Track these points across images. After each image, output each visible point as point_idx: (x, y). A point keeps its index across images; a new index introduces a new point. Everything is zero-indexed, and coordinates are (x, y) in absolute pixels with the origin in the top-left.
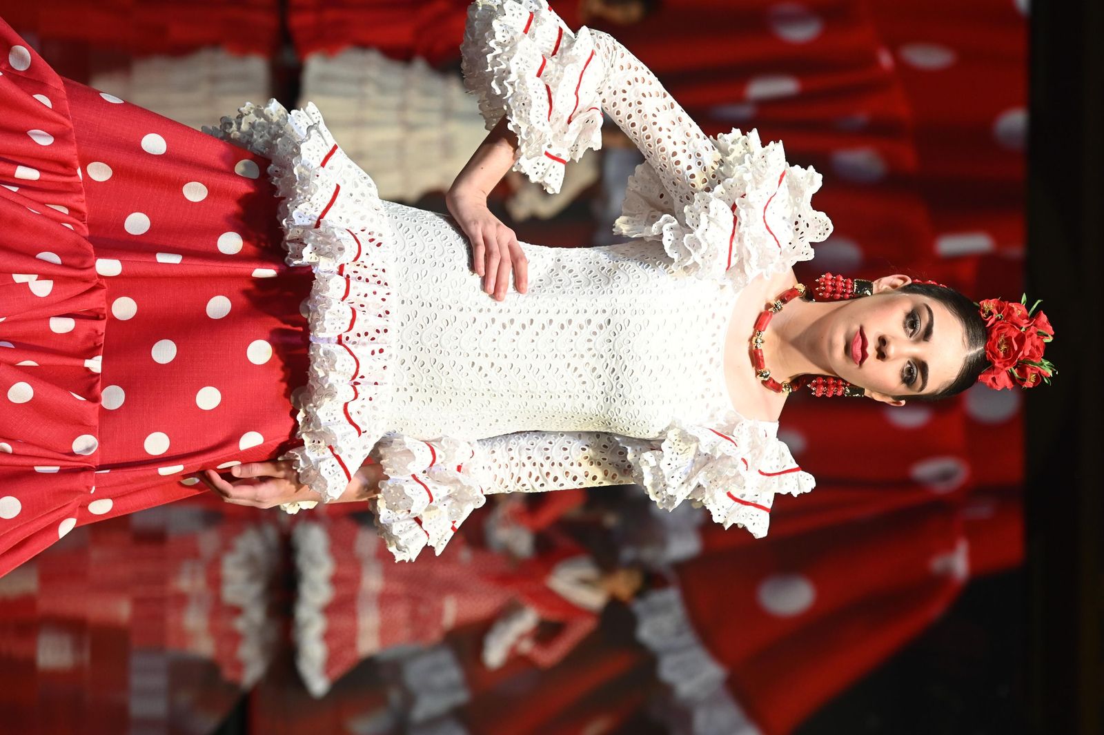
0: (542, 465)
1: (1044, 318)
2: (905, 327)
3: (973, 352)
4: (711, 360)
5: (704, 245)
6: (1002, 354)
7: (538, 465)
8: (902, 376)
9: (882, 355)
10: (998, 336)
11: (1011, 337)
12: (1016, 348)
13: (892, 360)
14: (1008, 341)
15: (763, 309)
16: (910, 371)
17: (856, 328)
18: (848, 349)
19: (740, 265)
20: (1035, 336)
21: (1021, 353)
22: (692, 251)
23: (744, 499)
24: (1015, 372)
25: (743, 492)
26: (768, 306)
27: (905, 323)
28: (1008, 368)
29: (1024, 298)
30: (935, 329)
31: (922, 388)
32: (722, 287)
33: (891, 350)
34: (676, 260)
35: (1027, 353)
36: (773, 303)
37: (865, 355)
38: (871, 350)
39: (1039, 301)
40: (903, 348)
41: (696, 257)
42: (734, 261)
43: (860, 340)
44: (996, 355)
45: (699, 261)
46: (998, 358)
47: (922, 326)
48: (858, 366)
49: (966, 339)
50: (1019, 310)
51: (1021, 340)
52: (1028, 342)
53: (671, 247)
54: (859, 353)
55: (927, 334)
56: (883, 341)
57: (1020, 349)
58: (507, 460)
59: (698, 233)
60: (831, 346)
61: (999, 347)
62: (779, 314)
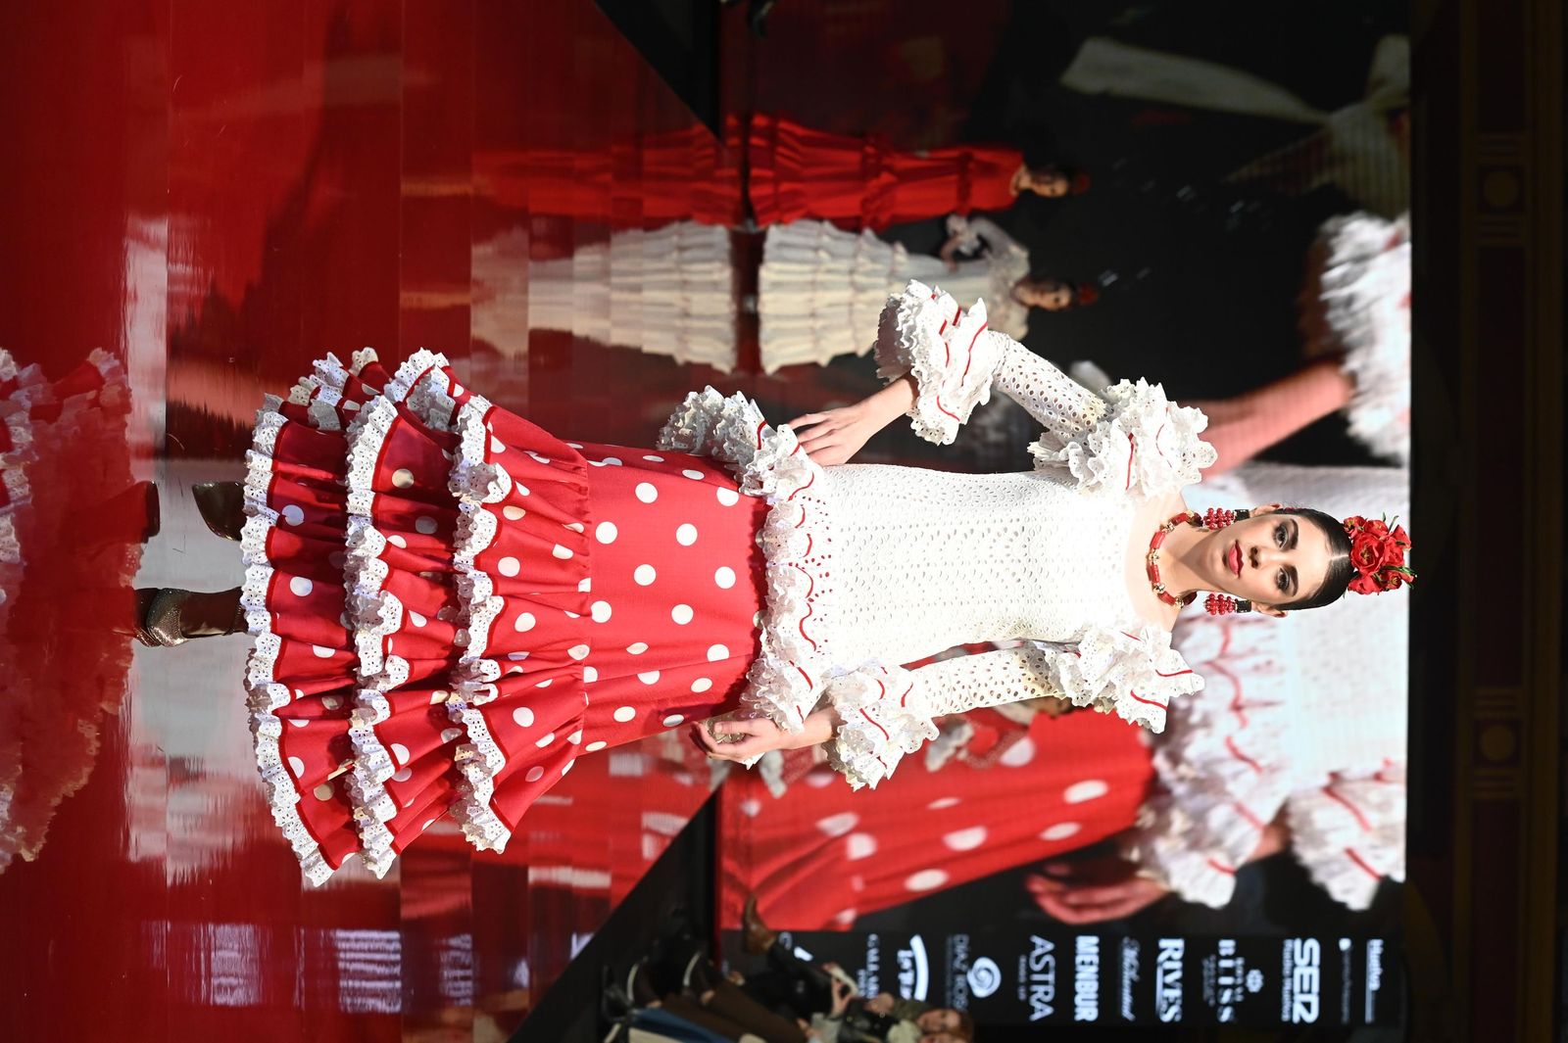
2: (1275, 539)
3: (1336, 557)
4: (1114, 566)
5: (1106, 466)
6: (1365, 561)
8: (1277, 583)
9: (1255, 564)
10: (1361, 547)
11: (1371, 547)
12: (1377, 555)
13: (1266, 567)
14: (1370, 550)
15: (1157, 529)
16: (1283, 578)
17: (1232, 542)
18: (1225, 560)
19: (1138, 485)
20: (1394, 545)
21: (1382, 559)
22: (1095, 472)
23: (1144, 698)
24: (1379, 577)
25: (1143, 692)
26: (1162, 527)
27: (1274, 536)
28: (1372, 573)
30: (1300, 541)
31: (1295, 592)
32: (1124, 506)
33: (1262, 560)
34: (1081, 480)
35: (1387, 559)
36: (1165, 524)
37: (1240, 564)
38: (1245, 559)
40: (1274, 558)
41: (1099, 476)
42: (1133, 482)
43: (1236, 552)
44: (1360, 563)
45: (1102, 480)
46: (1363, 565)
47: (1288, 537)
48: (1236, 574)
49: (1328, 545)
51: (1381, 548)
52: (1387, 550)
53: (1077, 470)
54: (1236, 564)
55: (1294, 544)
56: (1254, 551)
57: (1380, 557)
59: (1100, 457)
60: (1213, 560)
61: (1362, 555)
62: (1171, 534)
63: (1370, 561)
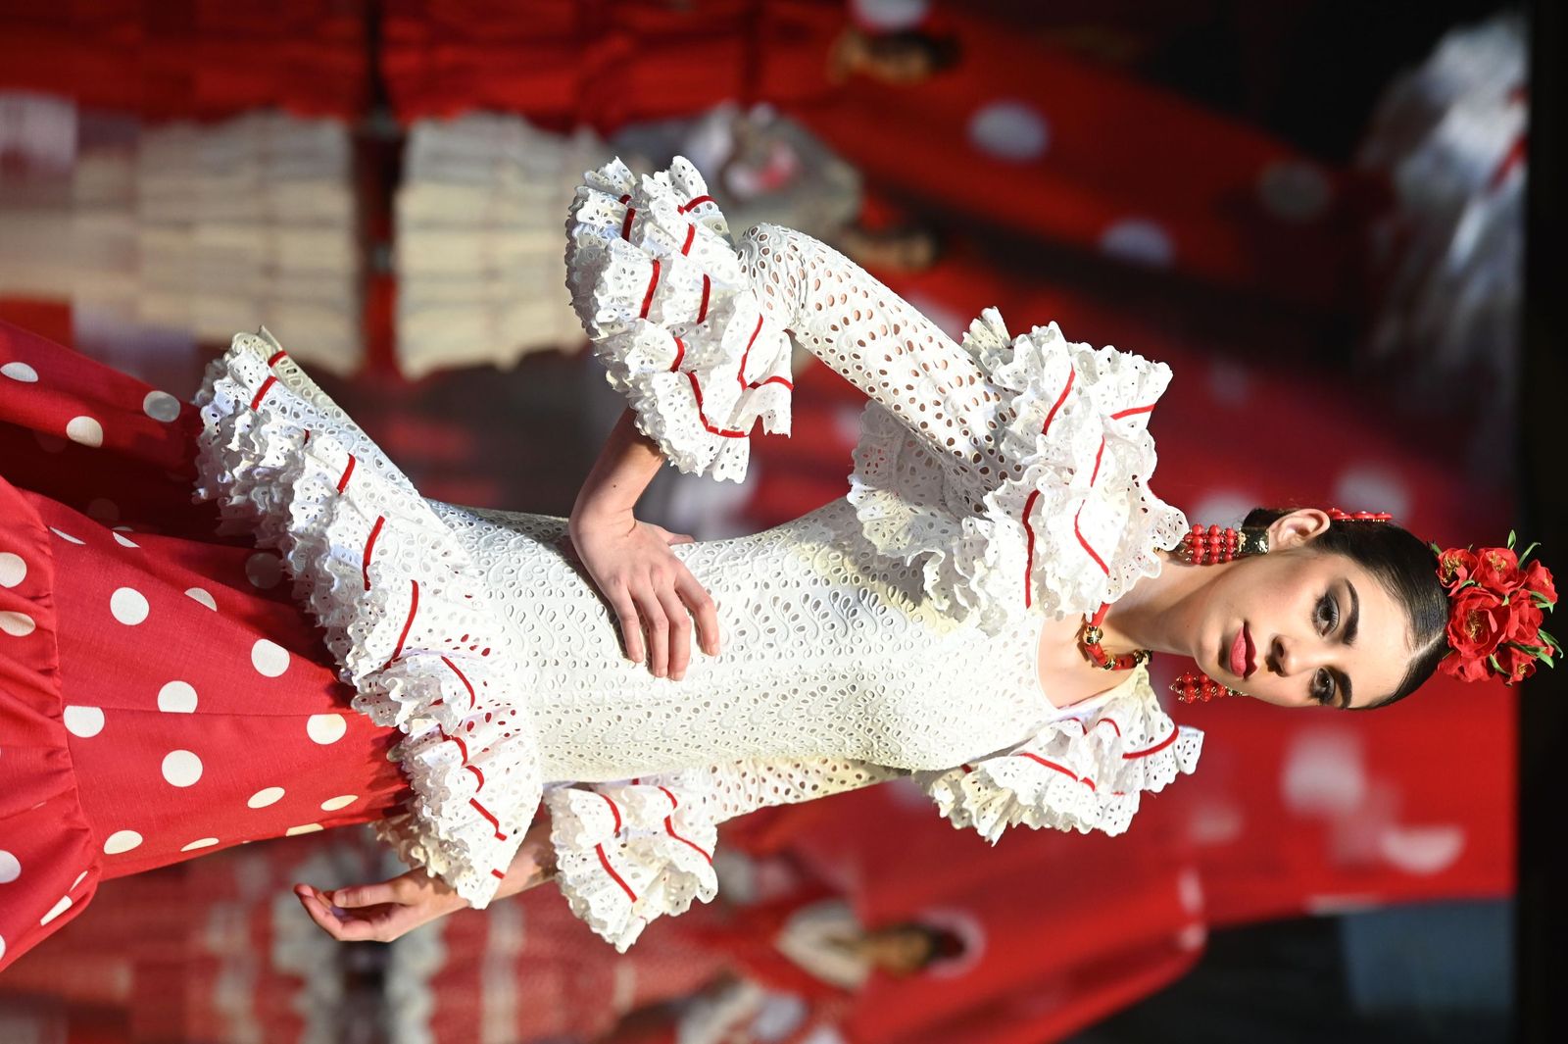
0: (791, 776)
1: (1543, 575)
2: (1315, 621)
3: (1423, 650)
6: (1472, 636)
7: (785, 777)
8: (1311, 690)
9: (1276, 668)
10: (1466, 613)
12: (1494, 628)
14: (1482, 617)
16: (1324, 685)
17: (1237, 627)
18: (1224, 659)
21: (1503, 637)
24: (1495, 661)
27: (1314, 615)
28: (1484, 657)
29: (1512, 537)
30: (1361, 626)
33: (1293, 662)
35: (1512, 635)
37: (1251, 668)
38: (1259, 661)
39: (1535, 544)
40: (1311, 654)
42: (1036, 596)
43: (1244, 645)
44: (1462, 639)
46: (1467, 643)
47: (1341, 620)
48: (1242, 678)
50: (1500, 559)
51: (1503, 615)
52: (1515, 616)
53: (934, 588)
54: (1242, 663)
55: (1349, 634)
56: (1278, 649)
57: (1501, 630)
58: (737, 777)
60: (1201, 650)
61: (1468, 627)
63: (1480, 637)
